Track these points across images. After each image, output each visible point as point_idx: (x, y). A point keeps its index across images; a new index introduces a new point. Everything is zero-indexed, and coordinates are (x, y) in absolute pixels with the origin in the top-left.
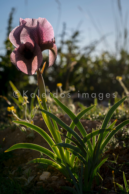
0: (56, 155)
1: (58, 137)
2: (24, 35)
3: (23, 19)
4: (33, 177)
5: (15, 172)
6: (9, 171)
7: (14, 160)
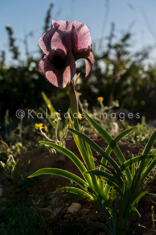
0: (88, 184)
1: (91, 163)
2: (56, 40)
3: (55, 22)
4: (60, 209)
5: (40, 201)
6: (33, 200)
7: (40, 187)
